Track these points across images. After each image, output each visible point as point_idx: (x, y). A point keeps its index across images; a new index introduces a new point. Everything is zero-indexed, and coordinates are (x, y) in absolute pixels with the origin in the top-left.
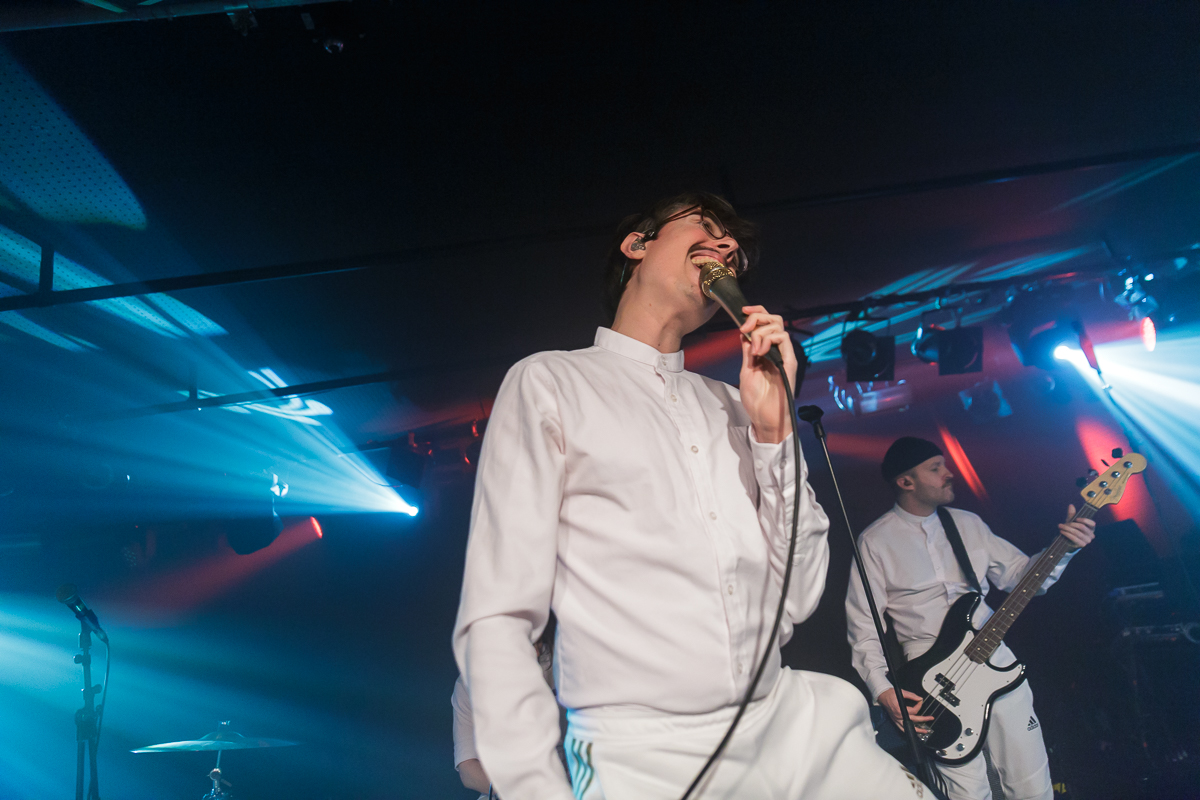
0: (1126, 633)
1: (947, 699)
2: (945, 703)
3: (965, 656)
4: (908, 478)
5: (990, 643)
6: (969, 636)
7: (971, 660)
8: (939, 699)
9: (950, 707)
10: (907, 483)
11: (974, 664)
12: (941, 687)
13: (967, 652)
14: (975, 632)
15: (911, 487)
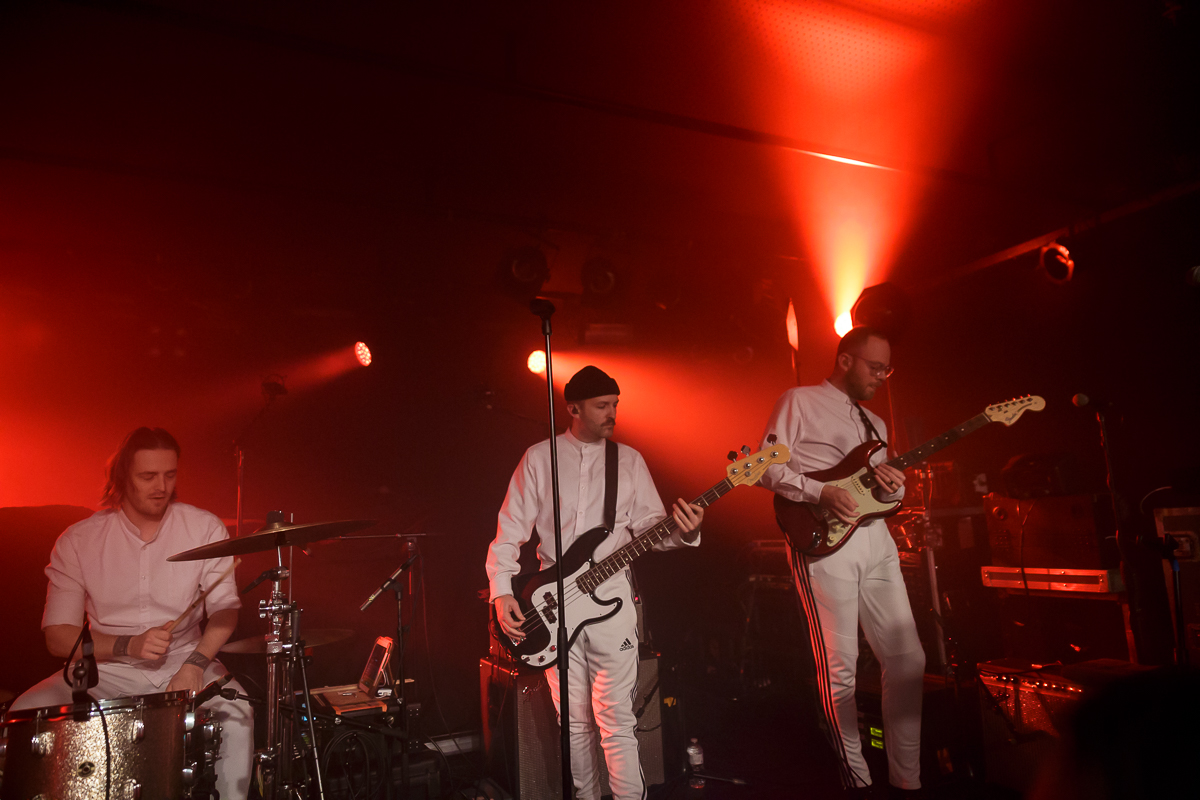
0: (752, 579)
1: (547, 616)
2: (544, 619)
3: (575, 584)
4: (577, 407)
5: (600, 579)
6: (586, 567)
7: (580, 587)
8: (541, 614)
9: (547, 623)
10: (575, 411)
11: (581, 593)
12: (546, 604)
13: (577, 581)
14: (593, 564)
15: (577, 416)
